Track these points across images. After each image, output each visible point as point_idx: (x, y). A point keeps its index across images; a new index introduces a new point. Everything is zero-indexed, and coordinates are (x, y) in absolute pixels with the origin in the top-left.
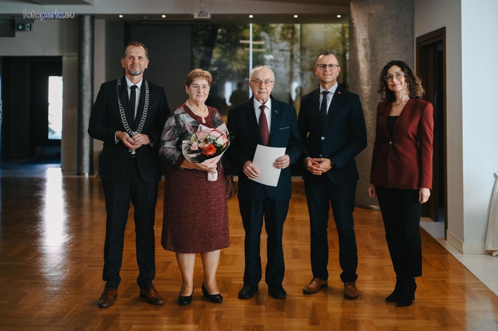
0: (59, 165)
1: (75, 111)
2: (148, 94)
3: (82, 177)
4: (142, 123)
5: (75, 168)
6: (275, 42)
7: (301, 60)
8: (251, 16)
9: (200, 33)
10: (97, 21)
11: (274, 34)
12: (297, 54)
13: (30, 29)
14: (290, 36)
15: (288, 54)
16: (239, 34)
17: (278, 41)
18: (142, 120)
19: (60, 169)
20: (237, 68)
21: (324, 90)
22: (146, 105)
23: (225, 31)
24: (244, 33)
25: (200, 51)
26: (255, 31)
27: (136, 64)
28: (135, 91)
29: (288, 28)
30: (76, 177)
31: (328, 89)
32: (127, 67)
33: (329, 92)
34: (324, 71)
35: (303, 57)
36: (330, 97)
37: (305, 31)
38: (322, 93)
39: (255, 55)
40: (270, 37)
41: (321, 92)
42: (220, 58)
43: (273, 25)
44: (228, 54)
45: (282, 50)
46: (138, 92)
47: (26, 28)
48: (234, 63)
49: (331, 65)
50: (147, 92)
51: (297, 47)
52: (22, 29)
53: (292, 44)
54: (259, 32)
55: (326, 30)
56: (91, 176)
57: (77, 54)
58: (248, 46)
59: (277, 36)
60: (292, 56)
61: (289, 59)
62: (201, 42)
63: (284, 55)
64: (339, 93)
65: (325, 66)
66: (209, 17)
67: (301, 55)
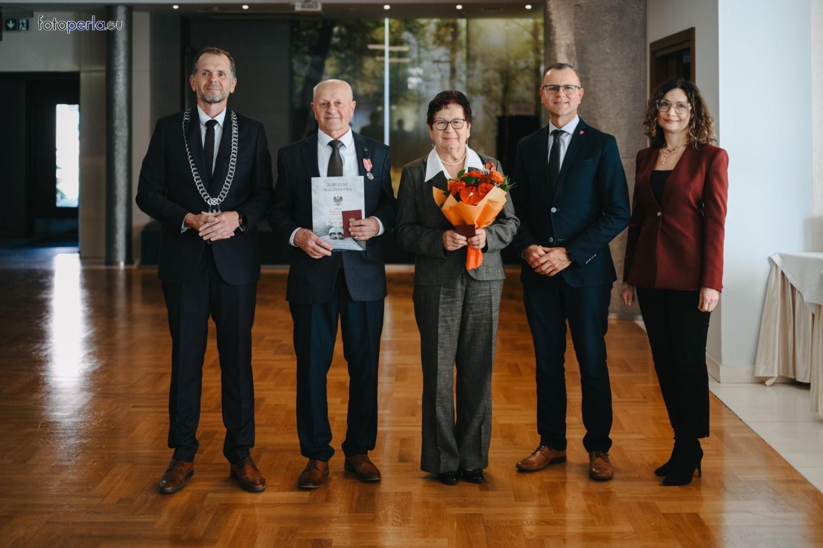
0: (76, 249)
1: (103, 161)
2: (236, 134)
3: (114, 267)
4: (227, 184)
5: (103, 253)
6: (426, 48)
7: (468, 77)
8: (387, 7)
9: (304, 33)
10: (135, 15)
11: (423, 35)
12: (462, 67)
13: (28, 28)
14: (449, 38)
15: (447, 67)
16: (367, 35)
17: (431, 46)
18: (227, 179)
19: (77, 255)
20: (365, 91)
21: (556, 128)
22: (233, 153)
23: (344, 30)
24: (376, 34)
25: (305, 63)
26: (394, 30)
27: (214, 83)
28: (214, 129)
29: (447, 26)
30: (104, 267)
31: (562, 127)
32: (200, 89)
33: (564, 132)
34: (555, 96)
35: (471, 72)
36: (566, 141)
37: (474, 30)
38: (551, 134)
39: (394, 69)
40: (418, 40)
41: (550, 132)
43: (423, 21)
44: (349, 68)
45: (437, 62)
46: (218, 131)
47: (21, 26)
48: (359, 83)
49: (567, 87)
50: (235, 130)
51: (461, 55)
52: (14, 29)
53: (454, 51)
54: (399, 31)
55: (508, 28)
56: (129, 267)
57: (104, 68)
58: (382, 53)
59: (430, 38)
60: (453, 71)
61: (448, 75)
62: (306, 49)
63: (440, 70)
64: (582, 132)
65: (556, 88)
66: (319, 8)
67: (469, 68)
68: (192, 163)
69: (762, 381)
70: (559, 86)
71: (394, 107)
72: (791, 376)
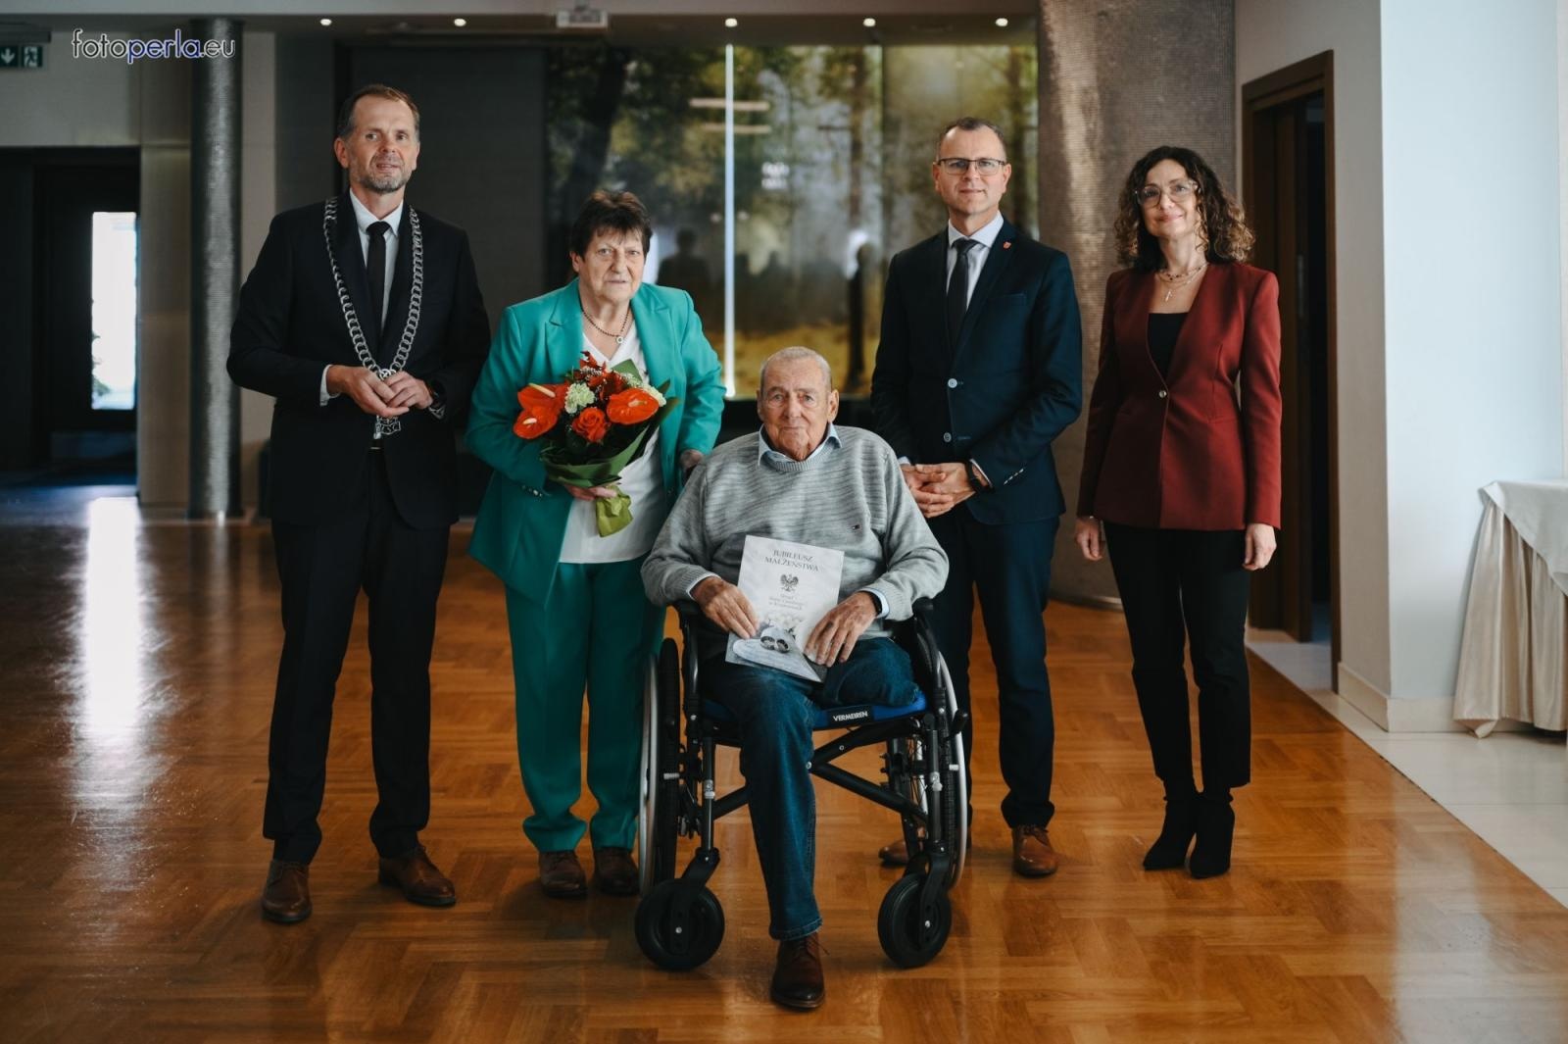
0: (132, 489)
1: (185, 320)
2: (419, 249)
3: (206, 522)
4: (407, 342)
5: (184, 495)
6: (804, 101)
7: (886, 158)
8: (731, 23)
9: (571, 74)
10: (249, 37)
11: (799, 77)
12: (872, 140)
14: (849, 83)
15: (845, 139)
16: (692, 78)
17: (814, 99)
18: (406, 333)
19: (134, 501)
20: (688, 184)
21: (961, 236)
22: (416, 284)
23: (647, 68)
24: (709, 76)
25: (572, 132)
26: (743, 68)
27: (390, 154)
28: (383, 239)
29: (845, 59)
30: (185, 522)
31: (972, 235)
33: (975, 243)
34: (961, 178)
35: (890, 148)
36: (978, 258)
37: (896, 68)
38: (953, 244)
39: (742, 142)
40: (789, 87)
41: (951, 242)
42: (634, 153)
43: (798, 51)
44: (658, 141)
45: (827, 128)
46: (390, 241)
47: (27, 59)
48: (676, 168)
49: (983, 162)
50: (417, 243)
51: (871, 117)
52: (15, 64)
53: (857, 107)
54: (753, 70)
55: (960, 65)
56: (236, 522)
57: (187, 142)
58: (719, 116)
59: (811, 84)
60: (856, 147)
61: (846, 154)
62: (575, 103)
63: (832, 144)
64: (1007, 245)
65: (964, 164)
66: (604, 23)
67: (886, 141)
68: (345, 301)
69: (1468, 729)
70: (969, 161)
71: (743, 216)
72: (1525, 719)
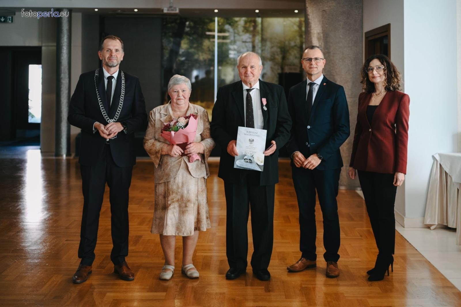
0: (39, 147)
1: (54, 97)
2: (124, 84)
3: (60, 158)
4: (119, 112)
5: (54, 149)
6: (238, 34)
7: (262, 51)
8: (216, 11)
9: (169, 25)
10: (74, 14)
11: (237, 27)
12: (258, 45)
13: (12, 21)
14: (251, 29)
15: (250, 45)
16: (205, 27)
17: (241, 33)
18: (119, 109)
19: (39, 151)
20: (203, 58)
21: (311, 81)
22: (122, 94)
23: (192, 24)
24: (210, 26)
25: (170, 42)
26: (220, 24)
27: (113, 56)
28: (112, 81)
29: (250, 22)
30: (54, 158)
31: (314, 81)
32: (105, 59)
33: (315, 84)
34: (310, 64)
35: (263, 48)
36: (316, 88)
37: (266, 24)
38: (308, 84)
39: (220, 45)
40: (234, 30)
42: (188, 49)
43: (237, 19)
44: (195, 45)
45: (245, 42)
46: (114, 82)
47: (8, 20)
48: (200, 53)
49: (316, 59)
50: (123, 82)
51: (258, 38)
52: (5, 22)
53: (254, 36)
54: (223, 24)
55: (285, 23)
56: (69, 158)
57: (55, 44)
58: (213, 37)
59: (240, 29)
60: (254, 47)
61: (251, 49)
62: (170, 34)
63: (246, 47)
64: (325, 84)
65: (310, 60)
66: (177, 11)
67: (262, 46)
68: (100, 100)
70: (311, 58)
71: (220, 68)
